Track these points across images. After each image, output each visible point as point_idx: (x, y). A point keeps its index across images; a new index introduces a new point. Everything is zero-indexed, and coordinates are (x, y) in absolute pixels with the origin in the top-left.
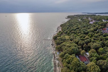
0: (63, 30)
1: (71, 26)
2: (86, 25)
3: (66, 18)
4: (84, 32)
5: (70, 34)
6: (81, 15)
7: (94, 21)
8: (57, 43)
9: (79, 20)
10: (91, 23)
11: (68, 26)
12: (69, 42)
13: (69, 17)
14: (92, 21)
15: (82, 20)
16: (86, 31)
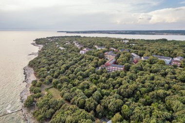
1: (51, 64)
2: (78, 58)
3: (33, 44)
4: (81, 75)
5: (59, 84)
6: (59, 37)
7: (85, 49)
8: (41, 118)
9: (62, 48)
10: (82, 52)
11: (47, 66)
12: (68, 109)
13: (38, 42)
14: (81, 49)
15: (64, 47)
16: (84, 71)
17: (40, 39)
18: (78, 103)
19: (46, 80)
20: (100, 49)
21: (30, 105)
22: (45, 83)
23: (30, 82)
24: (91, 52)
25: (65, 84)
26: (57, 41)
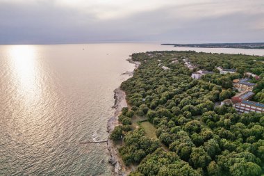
0: (131, 104)
1: (149, 89)
2: (187, 85)
3: (129, 60)
4: (189, 109)
5: (156, 119)
7: (200, 72)
10: (195, 76)
11: (143, 91)
12: (164, 157)
13: (135, 57)
14: (195, 71)
15: (169, 66)
16: (195, 105)
17: (137, 54)
18: (180, 151)
19: (140, 110)
20: (225, 72)
21: (116, 137)
22: (138, 113)
23: (120, 109)
24: (210, 77)
25: (164, 120)
26: (159, 58)
